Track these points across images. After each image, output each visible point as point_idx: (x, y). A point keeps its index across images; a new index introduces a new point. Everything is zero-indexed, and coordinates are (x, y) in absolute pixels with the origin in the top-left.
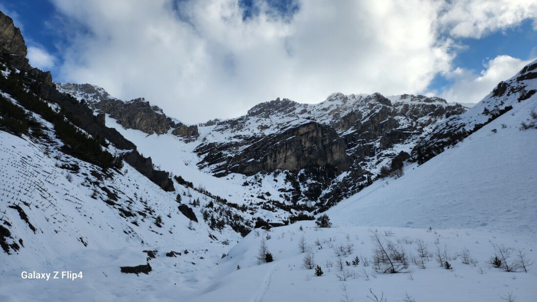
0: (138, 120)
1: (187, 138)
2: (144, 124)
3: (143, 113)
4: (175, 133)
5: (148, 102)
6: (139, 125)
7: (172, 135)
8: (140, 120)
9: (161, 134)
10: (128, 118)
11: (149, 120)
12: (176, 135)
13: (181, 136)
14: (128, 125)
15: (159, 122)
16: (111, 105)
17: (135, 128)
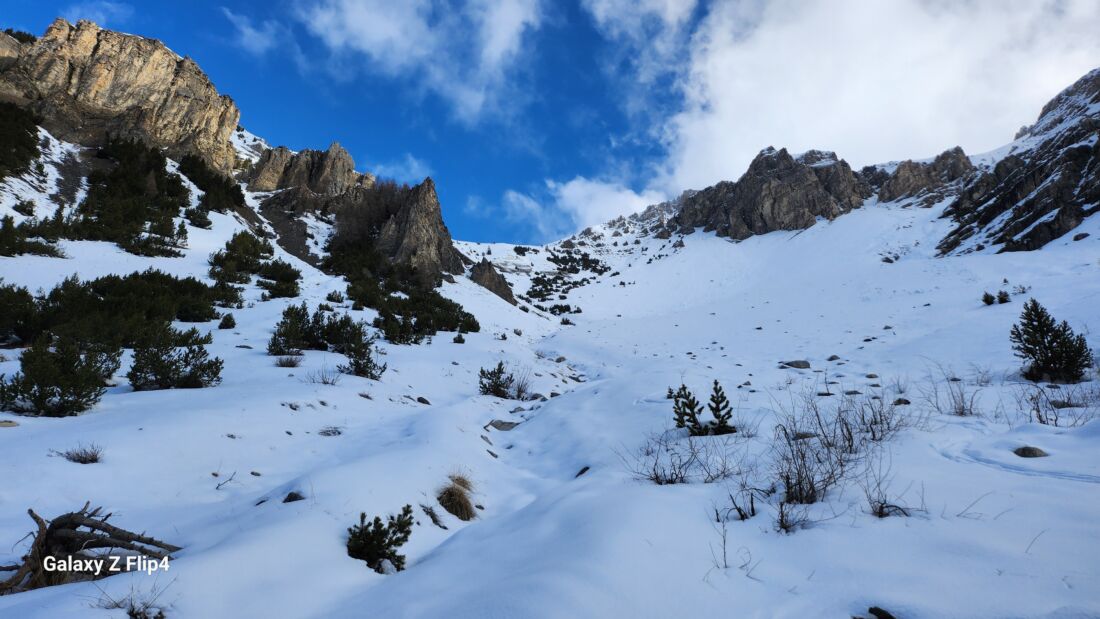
0: (767, 205)
1: (930, 191)
2: (785, 210)
3: (774, 183)
4: (887, 195)
5: (784, 151)
6: (774, 219)
7: (882, 204)
8: (773, 206)
9: (841, 213)
10: (743, 212)
11: (798, 194)
12: (890, 199)
13: (910, 196)
14: (744, 229)
15: (827, 189)
16: (708, 203)
17: (766, 230)
